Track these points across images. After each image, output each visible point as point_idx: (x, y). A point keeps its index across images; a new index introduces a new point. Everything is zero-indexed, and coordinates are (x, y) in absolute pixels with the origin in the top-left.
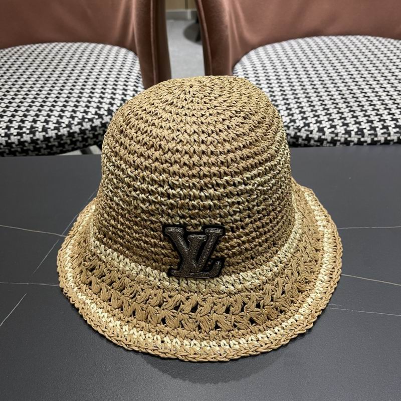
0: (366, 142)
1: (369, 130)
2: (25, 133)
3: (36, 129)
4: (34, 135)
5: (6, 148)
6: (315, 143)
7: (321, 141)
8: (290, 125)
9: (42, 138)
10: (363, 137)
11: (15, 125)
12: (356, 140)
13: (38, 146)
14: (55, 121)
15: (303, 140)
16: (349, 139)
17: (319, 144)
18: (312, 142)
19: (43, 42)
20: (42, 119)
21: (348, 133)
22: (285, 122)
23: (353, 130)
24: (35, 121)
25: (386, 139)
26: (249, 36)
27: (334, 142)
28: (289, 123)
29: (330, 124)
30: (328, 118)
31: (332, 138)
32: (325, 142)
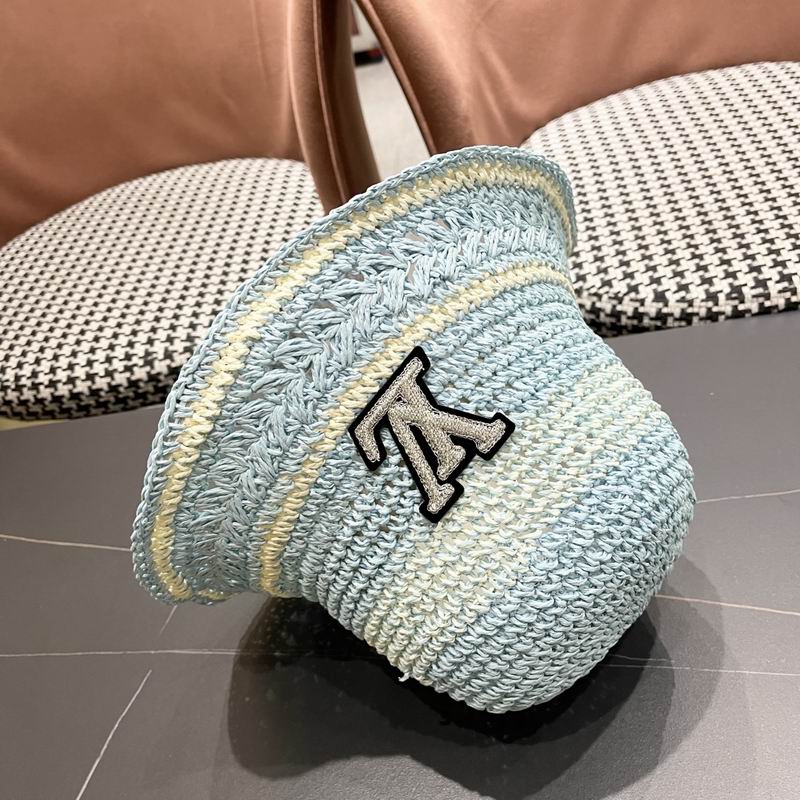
0: (749, 311)
1: (753, 288)
2: (135, 365)
3: (155, 355)
4: (152, 367)
5: (109, 394)
6: (653, 323)
7: (661, 317)
8: (601, 291)
9: (165, 371)
10: (742, 302)
11: (120, 352)
12: (728, 310)
13: (160, 385)
14: (184, 337)
15: (629, 318)
16: (715, 309)
17: (659, 323)
18: (646, 321)
19: (159, 170)
20: (162, 335)
21: (712, 297)
22: (593, 286)
23: (721, 291)
24: (150, 342)
25: (788, 300)
26: (525, 106)
27: (687, 318)
28: (600, 288)
29: (678, 283)
30: (673, 271)
31: (683, 310)
32: (670, 320)
